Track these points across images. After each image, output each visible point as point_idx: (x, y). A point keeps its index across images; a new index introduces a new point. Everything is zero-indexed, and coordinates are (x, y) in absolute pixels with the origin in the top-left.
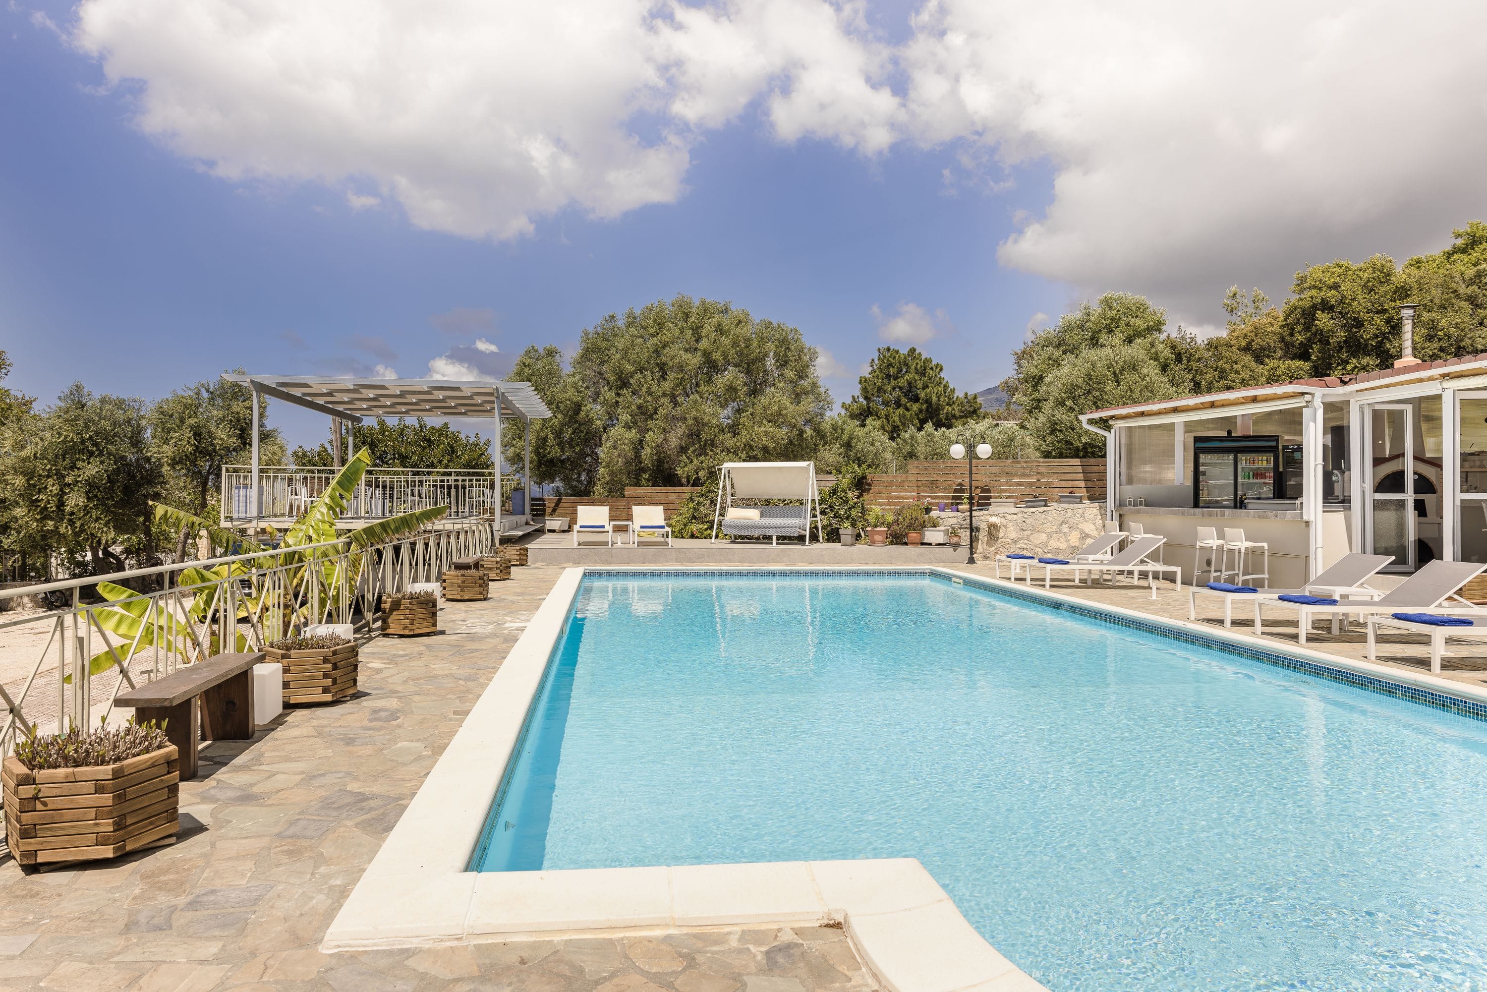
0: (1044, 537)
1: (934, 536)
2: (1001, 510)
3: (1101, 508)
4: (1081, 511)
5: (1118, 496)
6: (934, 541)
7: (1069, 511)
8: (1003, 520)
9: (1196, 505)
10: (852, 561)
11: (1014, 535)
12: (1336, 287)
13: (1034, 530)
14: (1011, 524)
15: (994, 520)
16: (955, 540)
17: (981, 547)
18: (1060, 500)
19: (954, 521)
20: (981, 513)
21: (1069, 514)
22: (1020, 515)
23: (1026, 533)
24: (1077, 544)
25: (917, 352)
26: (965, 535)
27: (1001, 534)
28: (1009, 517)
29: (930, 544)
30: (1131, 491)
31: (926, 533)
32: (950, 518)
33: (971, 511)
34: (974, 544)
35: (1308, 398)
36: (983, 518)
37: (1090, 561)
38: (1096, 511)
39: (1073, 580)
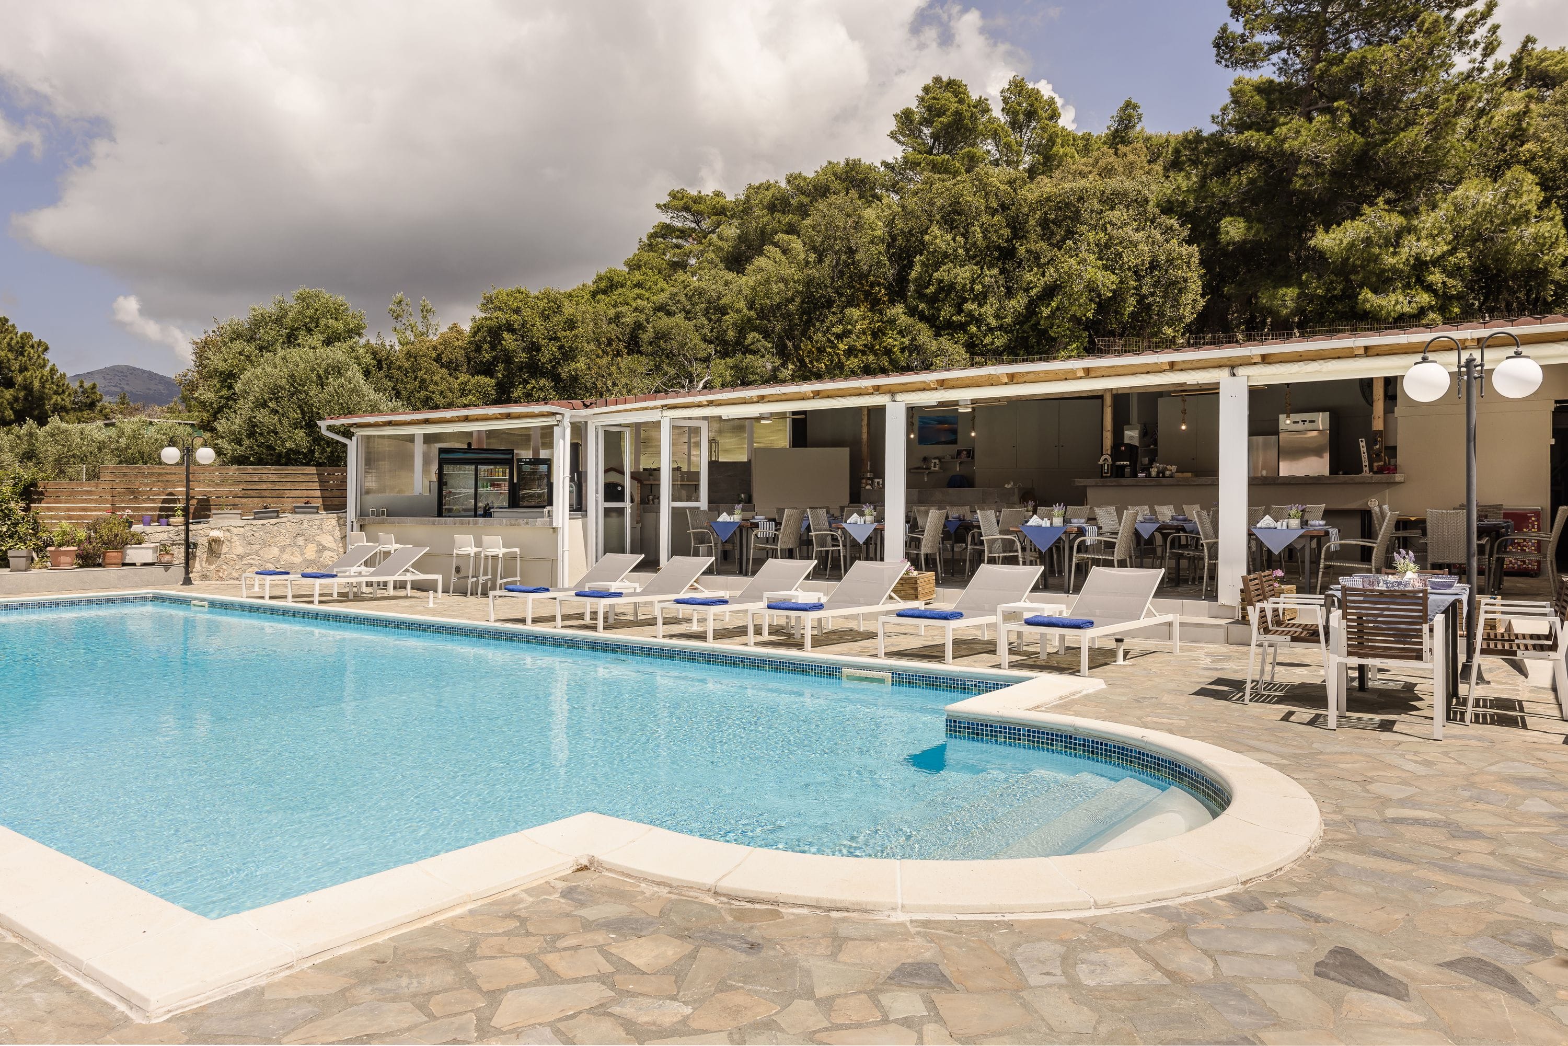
0: (275, 551)
1: (134, 554)
2: (225, 523)
3: (339, 518)
4: (318, 523)
5: (359, 507)
6: (138, 561)
7: (304, 523)
8: (227, 534)
9: (440, 514)
10: (28, 590)
11: (240, 550)
12: (517, 311)
13: (264, 544)
14: (236, 538)
15: (215, 534)
16: (167, 558)
17: (198, 566)
18: (294, 511)
19: (165, 536)
20: (199, 526)
21: (305, 525)
22: (247, 528)
23: (255, 547)
24: (313, 557)
25: (10, 323)
26: (179, 553)
27: (225, 549)
28: (235, 530)
29: (134, 564)
30: (372, 500)
31: (129, 551)
32: (158, 533)
33: (187, 524)
34: (191, 562)
35: (559, 417)
36: (202, 532)
37: (352, 574)
38: (334, 522)
39: (331, 595)
